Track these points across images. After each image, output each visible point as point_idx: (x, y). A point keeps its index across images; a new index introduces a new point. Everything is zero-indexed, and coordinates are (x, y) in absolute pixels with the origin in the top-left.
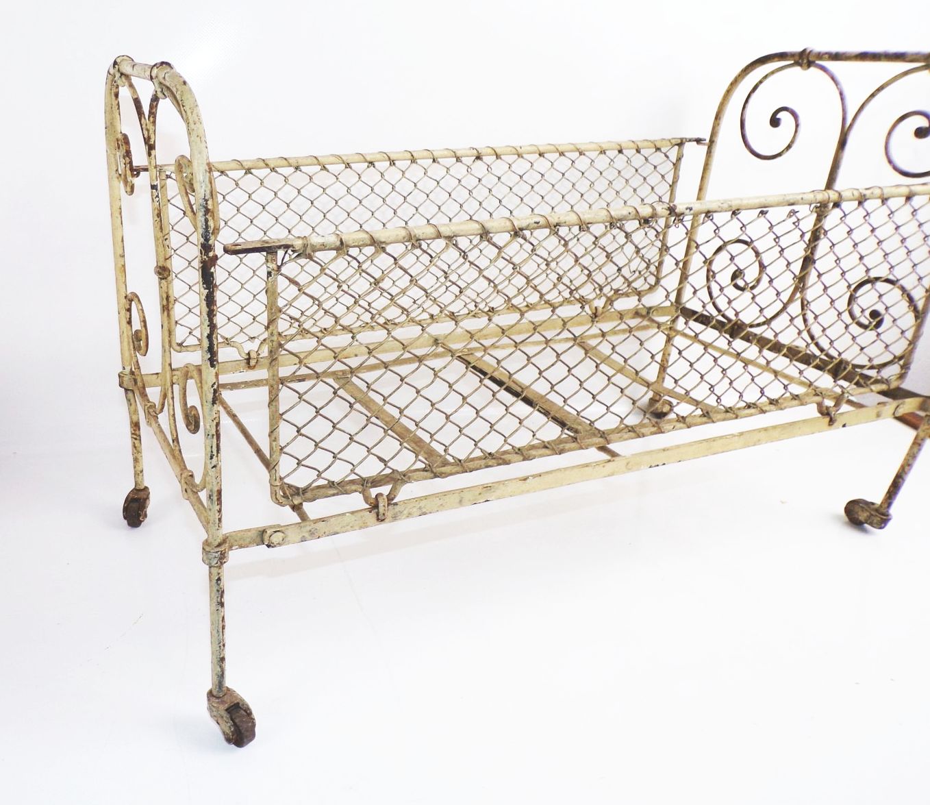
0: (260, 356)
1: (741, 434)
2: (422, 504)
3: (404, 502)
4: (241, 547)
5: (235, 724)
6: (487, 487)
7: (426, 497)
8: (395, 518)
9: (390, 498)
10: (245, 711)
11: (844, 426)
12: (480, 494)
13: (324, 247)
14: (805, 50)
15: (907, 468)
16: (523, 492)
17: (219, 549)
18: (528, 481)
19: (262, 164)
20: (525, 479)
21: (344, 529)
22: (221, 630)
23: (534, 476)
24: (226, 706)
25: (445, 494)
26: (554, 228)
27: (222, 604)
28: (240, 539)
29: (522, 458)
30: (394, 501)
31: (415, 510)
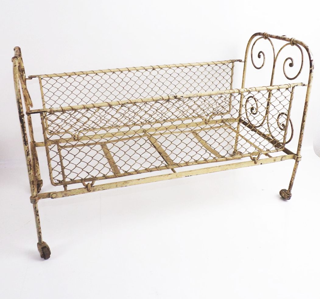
0: (79, 136)
1: (220, 166)
2: (103, 186)
3: (97, 186)
4: (43, 198)
5: (43, 252)
6: (126, 182)
7: (104, 185)
8: (94, 191)
9: (92, 185)
10: (47, 249)
11: (261, 164)
12: (123, 184)
13: (57, 111)
14: (264, 33)
15: (292, 179)
16: (138, 184)
17: (34, 198)
18: (140, 180)
19: (74, 74)
20: (139, 179)
21: (76, 194)
22: (38, 223)
23: (142, 179)
24: (42, 247)
25: (111, 184)
26: (135, 104)
27: (38, 215)
28: (43, 196)
29: (136, 173)
30: (93, 186)
31: (100, 188)
